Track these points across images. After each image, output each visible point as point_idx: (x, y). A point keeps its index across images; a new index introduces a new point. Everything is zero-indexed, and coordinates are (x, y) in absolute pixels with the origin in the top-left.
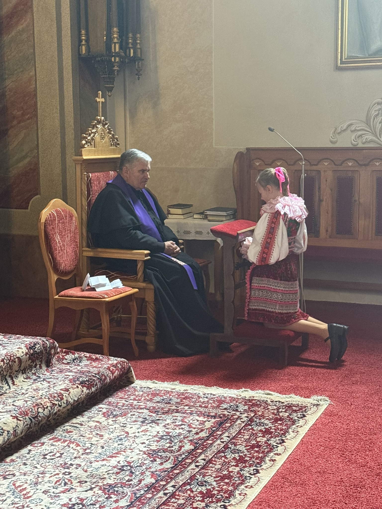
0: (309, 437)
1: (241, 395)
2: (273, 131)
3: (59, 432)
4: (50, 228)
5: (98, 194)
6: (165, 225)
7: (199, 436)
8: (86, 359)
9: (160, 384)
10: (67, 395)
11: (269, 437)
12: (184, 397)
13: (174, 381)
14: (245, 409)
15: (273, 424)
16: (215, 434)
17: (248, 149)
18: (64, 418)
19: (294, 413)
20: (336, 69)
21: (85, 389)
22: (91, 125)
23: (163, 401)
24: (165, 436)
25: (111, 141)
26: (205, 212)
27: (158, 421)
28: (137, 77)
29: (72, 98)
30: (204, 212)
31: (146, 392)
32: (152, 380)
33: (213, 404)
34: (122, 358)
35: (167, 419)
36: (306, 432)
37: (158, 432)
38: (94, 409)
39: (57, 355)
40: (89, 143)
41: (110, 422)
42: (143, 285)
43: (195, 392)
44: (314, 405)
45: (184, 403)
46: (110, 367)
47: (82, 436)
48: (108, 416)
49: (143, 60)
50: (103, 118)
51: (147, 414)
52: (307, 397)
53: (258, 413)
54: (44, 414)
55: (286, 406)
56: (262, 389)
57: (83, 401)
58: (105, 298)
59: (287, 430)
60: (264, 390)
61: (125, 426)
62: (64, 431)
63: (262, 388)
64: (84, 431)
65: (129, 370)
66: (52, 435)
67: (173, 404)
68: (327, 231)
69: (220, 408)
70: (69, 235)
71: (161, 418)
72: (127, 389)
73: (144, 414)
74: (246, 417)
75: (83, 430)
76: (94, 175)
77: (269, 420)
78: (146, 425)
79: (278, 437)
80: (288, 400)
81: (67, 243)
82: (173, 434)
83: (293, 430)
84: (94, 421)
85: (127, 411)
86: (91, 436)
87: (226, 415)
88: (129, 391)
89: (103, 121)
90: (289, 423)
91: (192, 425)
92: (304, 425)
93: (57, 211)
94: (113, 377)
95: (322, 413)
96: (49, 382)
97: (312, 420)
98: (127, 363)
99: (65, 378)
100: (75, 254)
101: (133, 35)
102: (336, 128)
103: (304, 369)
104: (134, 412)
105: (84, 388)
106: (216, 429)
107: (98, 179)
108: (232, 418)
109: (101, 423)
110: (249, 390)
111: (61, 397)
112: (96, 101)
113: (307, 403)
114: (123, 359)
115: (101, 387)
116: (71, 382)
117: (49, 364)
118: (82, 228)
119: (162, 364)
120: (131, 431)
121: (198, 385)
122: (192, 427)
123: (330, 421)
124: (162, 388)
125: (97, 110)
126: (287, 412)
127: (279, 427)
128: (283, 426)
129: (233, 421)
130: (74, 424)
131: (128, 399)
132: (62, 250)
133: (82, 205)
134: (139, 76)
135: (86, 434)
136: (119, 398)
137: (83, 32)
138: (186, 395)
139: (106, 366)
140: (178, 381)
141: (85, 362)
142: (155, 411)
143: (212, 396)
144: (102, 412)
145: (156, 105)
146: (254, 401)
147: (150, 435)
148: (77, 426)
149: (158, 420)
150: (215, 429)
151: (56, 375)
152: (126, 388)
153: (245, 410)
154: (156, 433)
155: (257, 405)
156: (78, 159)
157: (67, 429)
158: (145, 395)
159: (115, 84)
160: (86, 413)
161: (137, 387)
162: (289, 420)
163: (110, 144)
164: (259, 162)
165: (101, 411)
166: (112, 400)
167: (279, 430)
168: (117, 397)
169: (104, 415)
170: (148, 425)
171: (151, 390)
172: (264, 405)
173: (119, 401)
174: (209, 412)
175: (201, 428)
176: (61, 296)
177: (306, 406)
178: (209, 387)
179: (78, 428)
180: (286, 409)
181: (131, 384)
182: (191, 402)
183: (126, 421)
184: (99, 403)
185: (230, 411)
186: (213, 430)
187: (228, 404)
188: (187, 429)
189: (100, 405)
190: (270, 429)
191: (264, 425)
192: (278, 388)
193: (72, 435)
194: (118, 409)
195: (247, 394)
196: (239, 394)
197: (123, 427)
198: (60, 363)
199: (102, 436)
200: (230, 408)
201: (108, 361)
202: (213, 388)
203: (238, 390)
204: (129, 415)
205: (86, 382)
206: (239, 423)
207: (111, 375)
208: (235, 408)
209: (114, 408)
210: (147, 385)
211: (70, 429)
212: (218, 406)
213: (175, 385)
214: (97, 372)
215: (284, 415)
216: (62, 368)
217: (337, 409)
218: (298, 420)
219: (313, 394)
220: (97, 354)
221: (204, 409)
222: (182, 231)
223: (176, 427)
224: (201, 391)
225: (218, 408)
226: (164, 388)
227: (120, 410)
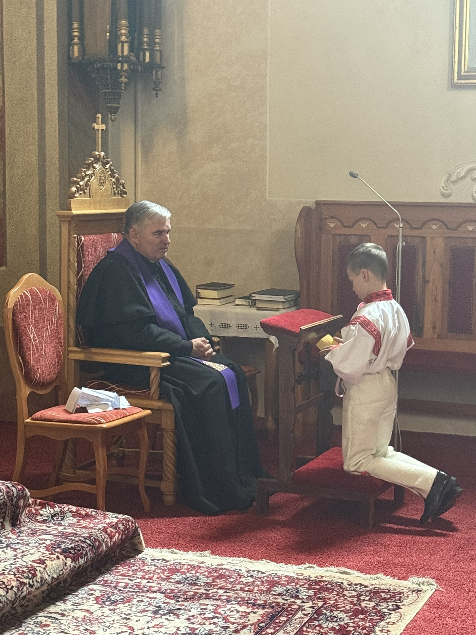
1: (303, 574)
2: (356, 177)
3: (29, 626)
4: (21, 316)
5: (92, 267)
6: (195, 314)
8: (71, 514)
9: (182, 554)
10: (42, 570)
12: (217, 574)
13: (202, 551)
14: (310, 595)
15: (350, 619)
17: (318, 203)
18: (37, 605)
19: (383, 602)
20: (452, 86)
21: (69, 561)
22: (86, 164)
23: (187, 581)
25: (114, 188)
26: (253, 295)
27: (178, 611)
28: (155, 92)
29: (57, 123)
30: (251, 296)
31: (161, 566)
32: (169, 549)
33: (260, 586)
34: (124, 514)
35: (191, 608)
36: (400, 633)
37: (178, 629)
38: (83, 592)
39: (28, 509)
40: (81, 190)
41: (106, 612)
42: (158, 404)
43: (234, 568)
44: (413, 591)
45: (218, 584)
46: (108, 528)
47: (63, 632)
48: (103, 602)
49: (164, 68)
50: (103, 154)
51: (162, 600)
52: (403, 578)
53: (329, 601)
54: (7, 599)
55: (371, 591)
56: (334, 565)
57: (66, 579)
58: (102, 423)
59: (373, 628)
60: (337, 566)
61: (129, 619)
62: (37, 624)
63: (335, 563)
65: (135, 533)
66: (18, 630)
67: (201, 586)
68: (434, 327)
69: (272, 593)
70: (49, 327)
71: (183, 607)
72: (132, 561)
73: (156, 600)
74: (310, 607)
75: (65, 623)
76: (87, 238)
77: (346, 613)
78: (161, 617)
80: (373, 582)
81: (46, 339)
82: (201, 631)
83: (381, 629)
84: (82, 610)
85: (132, 595)
86: (77, 632)
87: (281, 604)
88: (134, 565)
89: (104, 158)
90: (375, 618)
91: (229, 618)
92: (398, 621)
93: (31, 292)
94: (112, 543)
95: (426, 604)
96: (15, 550)
97: (410, 614)
98: (132, 522)
99: (39, 544)
100: (57, 355)
101: (149, 30)
102: (450, 174)
104: (142, 596)
105: (68, 559)
106: (266, 625)
107: (94, 244)
108: (289, 609)
109: (92, 613)
110: (315, 566)
111: (33, 572)
112: (94, 128)
113: (403, 588)
114: (126, 516)
115: (94, 558)
116: (48, 550)
117: (15, 522)
118: (68, 317)
119: (185, 524)
120: (137, 627)
121: (239, 557)
122: (229, 622)
123: (437, 615)
124: (185, 561)
125: (94, 141)
126: (372, 601)
127: (360, 623)
128: (366, 622)
129: (291, 614)
130: (51, 613)
131: (133, 577)
132: (37, 350)
133: (69, 282)
134: (157, 91)
135: (70, 630)
136: (120, 575)
137: (76, 25)
138: (220, 572)
139: (100, 526)
140: (209, 551)
141: (70, 520)
142: (174, 597)
143: (260, 575)
144: (93, 596)
145: (181, 135)
146: (322, 584)
147: (166, 633)
148: (56, 617)
149: (179, 609)
150: (263, 624)
151: (25, 538)
152: (130, 561)
153: (309, 596)
154: (174, 630)
155: (327, 590)
156: (66, 214)
157: (40, 621)
159: (120, 103)
160: (70, 597)
161: (146, 559)
162: (375, 613)
163: (113, 192)
164: (333, 223)
165: (92, 594)
166: (110, 578)
167: (361, 628)
168: (117, 574)
169: (97, 601)
170: (162, 617)
171: (168, 563)
172: (338, 589)
173: (120, 579)
174: (255, 599)
175: (242, 623)
176: (35, 419)
177: (401, 591)
178: (255, 560)
179: (57, 619)
180: (371, 596)
181: (137, 555)
182: (227, 583)
183: (131, 610)
184: (90, 582)
185: (286, 599)
186: (261, 627)
187: (283, 587)
188: (221, 624)
189: (90, 586)
190: (346, 626)
191: (338, 620)
192: (359, 563)
193: (48, 630)
194: (118, 592)
195: (313, 572)
196: (299, 572)
197: (125, 620)
198: (31, 521)
199: (94, 633)
200: (286, 594)
201: (104, 519)
202: (262, 562)
203: (298, 566)
204: (135, 602)
205: (71, 551)
206: (300, 616)
207: (109, 540)
208: (294, 593)
209: (111, 591)
210: (161, 556)
211: (46, 621)
212: (269, 590)
213: (204, 556)
214: (88, 535)
215: (367, 605)
216: (36, 529)
217: (448, 598)
218: (388, 614)
219: (412, 575)
220: (88, 508)
221: (248, 595)
222: (217, 324)
223: (205, 620)
224: (243, 566)
225: (269, 593)
226: (188, 561)
227: (121, 593)
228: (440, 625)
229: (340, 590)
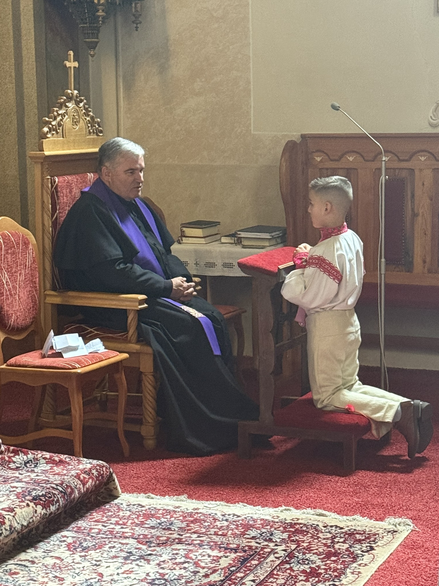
0: (375, 581)
1: (278, 517)
2: (338, 110)
5: (68, 208)
6: (173, 254)
7: (209, 580)
8: (44, 461)
9: (159, 499)
10: (11, 518)
11: (314, 581)
12: (192, 519)
13: (179, 495)
14: (284, 537)
15: (322, 562)
16: (233, 577)
17: (303, 136)
18: (8, 553)
19: (357, 543)
21: (39, 508)
22: (58, 103)
23: (161, 526)
24: (158, 579)
25: (89, 127)
26: (239, 233)
27: (149, 557)
28: (135, 25)
29: (34, 60)
31: (136, 512)
32: (146, 494)
33: (235, 530)
34: (98, 459)
35: (163, 553)
36: (371, 574)
37: (148, 574)
38: (55, 538)
39: (1, 456)
40: (54, 130)
41: (77, 558)
42: (136, 347)
43: (210, 512)
44: (389, 532)
45: (192, 529)
46: (81, 474)
47: (32, 580)
48: (74, 549)
50: (76, 92)
51: (134, 546)
52: (380, 519)
53: (303, 544)
55: (346, 533)
56: (311, 507)
57: (38, 526)
58: (77, 368)
59: (344, 570)
60: (314, 508)
61: (99, 565)
62: (7, 572)
63: (313, 505)
64: (36, 572)
65: (110, 479)
68: (424, 262)
69: (246, 536)
70: (23, 272)
71: (154, 553)
72: (107, 507)
73: (128, 546)
74: (283, 550)
75: (34, 571)
76: (61, 179)
77: (318, 555)
78: (131, 563)
79: (329, 581)
80: (349, 524)
81: (19, 284)
82: (171, 576)
83: (352, 571)
84: (52, 557)
85: (104, 541)
86: (46, 580)
87: (254, 548)
88: (109, 511)
89: (77, 97)
90: (347, 560)
91: (199, 562)
92: (370, 563)
93: (4, 236)
94: (85, 489)
95: (400, 545)
97: (383, 555)
98: (106, 468)
99: (10, 491)
100: (32, 300)
102: (438, 104)
103: (380, 476)
104: (115, 542)
105: (38, 506)
106: (236, 569)
107: (69, 185)
108: (262, 552)
109: (63, 560)
110: (291, 508)
111: (2, 520)
112: (65, 66)
113: (379, 529)
114: (101, 462)
115: (65, 506)
116: (18, 498)
118: (44, 260)
119: (165, 468)
120: (106, 572)
121: (216, 501)
122: (200, 567)
123: (411, 556)
124: (161, 506)
126: (346, 543)
128: (337, 564)
129: (263, 557)
130: (22, 561)
131: (107, 523)
132: (11, 295)
133: (43, 225)
134: (137, 24)
135: (39, 577)
136: (94, 521)
139: (73, 473)
140: (186, 496)
141: (43, 466)
142: (147, 542)
143: (235, 518)
144: (65, 543)
145: (163, 69)
146: (297, 526)
147: (135, 579)
148: (27, 565)
149: (150, 555)
150: (234, 568)
152: (105, 506)
153: (283, 539)
154: (144, 575)
155: (302, 532)
156: (38, 155)
157: (10, 569)
158: (134, 516)
159: (99, 37)
160: (41, 544)
161: (122, 504)
162: (348, 555)
163: (88, 132)
164: (320, 156)
165: (64, 541)
166: (83, 524)
167: (332, 570)
168: (90, 520)
169: (69, 548)
170: (133, 563)
171: (143, 509)
172: (313, 532)
173: (93, 525)
174: (228, 543)
175: (213, 567)
176: (10, 366)
177: (377, 532)
178: (232, 503)
179: (27, 567)
180: (345, 538)
181: (113, 500)
182: (201, 528)
183: (102, 557)
184: (63, 529)
185: (260, 542)
186: (231, 571)
187: (257, 531)
188: (191, 569)
189: (63, 532)
190: (317, 569)
191: (310, 563)
192: (337, 505)
193: (17, 578)
194: (90, 539)
195: (289, 514)
196: (276, 515)
197: (95, 566)
198: (4, 468)
199: (62, 579)
200: (260, 537)
201: (77, 465)
202: (238, 505)
203: (275, 509)
204: (106, 548)
205: (41, 498)
206: (272, 560)
207: (81, 486)
208: (268, 536)
209: (84, 537)
210: (137, 501)
211: (15, 569)
212: (243, 534)
213: (180, 501)
214: (60, 482)
215: (341, 547)
216: (8, 476)
217: (423, 538)
218: (361, 555)
219: (390, 515)
220: (62, 454)
221: (221, 539)
222: (202, 263)
223: (176, 565)
224: (219, 510)
225: (243, 537)
226: (164, 506)
227: (94, 539)
228: (412, 566)
229: (315, 533)
